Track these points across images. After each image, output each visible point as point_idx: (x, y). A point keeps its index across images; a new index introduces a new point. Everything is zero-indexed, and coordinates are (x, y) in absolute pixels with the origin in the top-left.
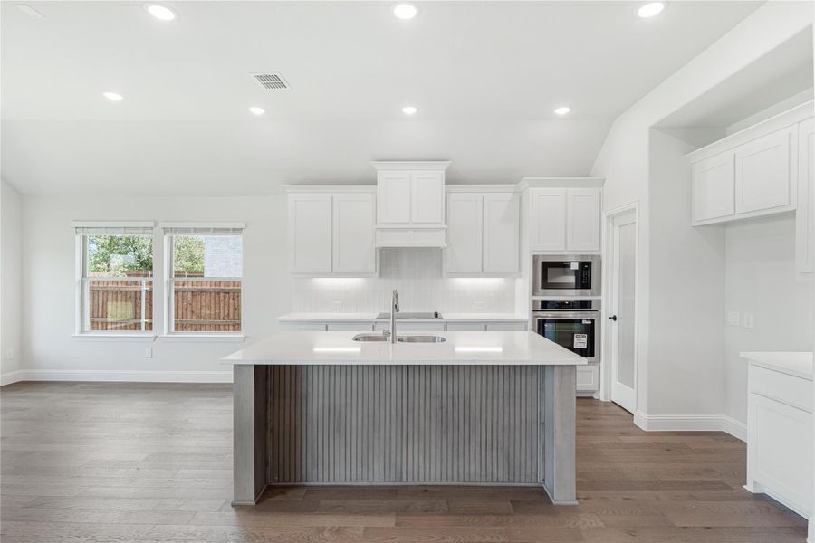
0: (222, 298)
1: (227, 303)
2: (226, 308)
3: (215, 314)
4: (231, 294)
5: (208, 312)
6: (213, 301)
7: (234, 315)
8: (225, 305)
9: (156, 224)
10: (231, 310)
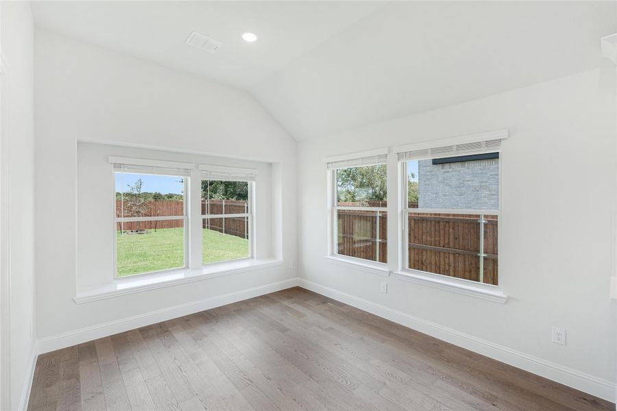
0: (442, 227)
1: (447, 232)
2: (447, 238)
3: (435, 241)
4: (451, 224)
5: (429, 239)
6: (433, 228)
7: (454, 244)
8: (445, 233)
9: (390, 151)
10: (452, 239)
